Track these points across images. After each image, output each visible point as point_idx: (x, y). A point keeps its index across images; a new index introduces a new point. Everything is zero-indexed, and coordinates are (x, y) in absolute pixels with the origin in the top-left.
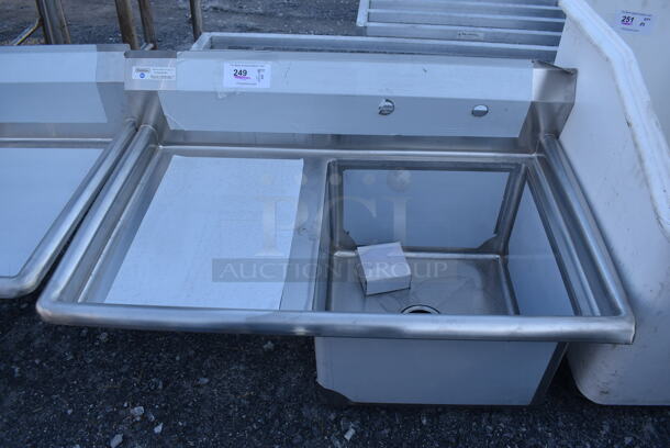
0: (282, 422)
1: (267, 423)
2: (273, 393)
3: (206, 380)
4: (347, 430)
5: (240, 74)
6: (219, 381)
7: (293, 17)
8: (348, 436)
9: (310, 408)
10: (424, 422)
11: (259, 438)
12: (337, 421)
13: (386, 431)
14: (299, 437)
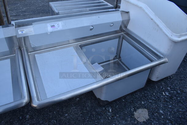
0: (93, 115)
1: (90, 117)
2: (86, 110)
3: (67, 115)
4: (109, 110)
5: (53, 26)
6: (70, 113)
7: (26, 15)
8: (110, 111)
9: (97, 109)
10: (124, 100)
11: (90, 121)
12: (105, 109)
13: (118, 106)
14: (99, 117)
